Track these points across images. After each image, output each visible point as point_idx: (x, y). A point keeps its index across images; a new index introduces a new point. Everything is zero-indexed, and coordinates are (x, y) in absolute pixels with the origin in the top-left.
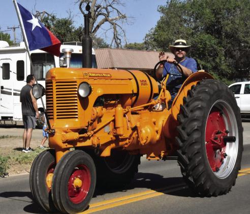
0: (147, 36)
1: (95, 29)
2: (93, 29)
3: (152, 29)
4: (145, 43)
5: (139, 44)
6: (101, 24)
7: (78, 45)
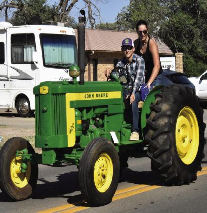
0: (119, 15)
1: (69, 7)
2: (67, 8)
3: (124, 8)
4: (118, 23)
5: (111, 25)
6: (75, 3)
7: (53, 25)
